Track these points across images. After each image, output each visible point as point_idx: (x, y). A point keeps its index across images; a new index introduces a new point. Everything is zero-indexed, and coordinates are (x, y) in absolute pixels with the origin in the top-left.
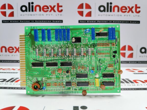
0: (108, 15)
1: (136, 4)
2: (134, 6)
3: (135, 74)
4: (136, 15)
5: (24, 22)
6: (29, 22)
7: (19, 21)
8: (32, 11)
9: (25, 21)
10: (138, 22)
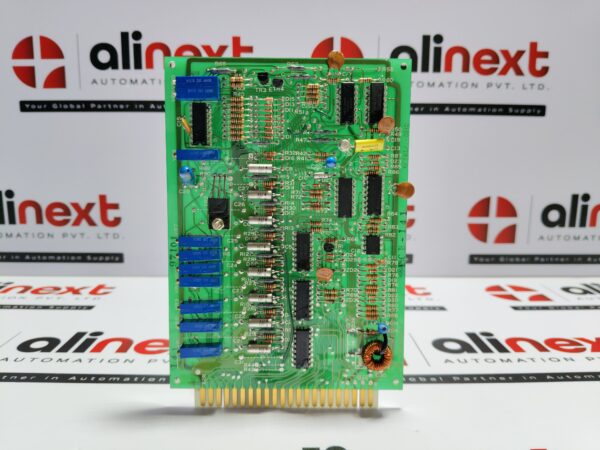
0: (426, 85)
1: (534, 40)
2: (527, 48)
3: (516, 308)
4: (532, 85)
5: (107, 110)
6: (125, 110)
7: (86, 106)
8: (138, 66)
9: (110, 106)
10: (539, 111)
